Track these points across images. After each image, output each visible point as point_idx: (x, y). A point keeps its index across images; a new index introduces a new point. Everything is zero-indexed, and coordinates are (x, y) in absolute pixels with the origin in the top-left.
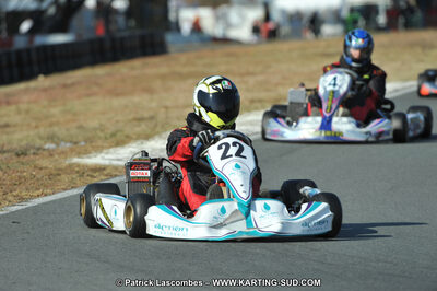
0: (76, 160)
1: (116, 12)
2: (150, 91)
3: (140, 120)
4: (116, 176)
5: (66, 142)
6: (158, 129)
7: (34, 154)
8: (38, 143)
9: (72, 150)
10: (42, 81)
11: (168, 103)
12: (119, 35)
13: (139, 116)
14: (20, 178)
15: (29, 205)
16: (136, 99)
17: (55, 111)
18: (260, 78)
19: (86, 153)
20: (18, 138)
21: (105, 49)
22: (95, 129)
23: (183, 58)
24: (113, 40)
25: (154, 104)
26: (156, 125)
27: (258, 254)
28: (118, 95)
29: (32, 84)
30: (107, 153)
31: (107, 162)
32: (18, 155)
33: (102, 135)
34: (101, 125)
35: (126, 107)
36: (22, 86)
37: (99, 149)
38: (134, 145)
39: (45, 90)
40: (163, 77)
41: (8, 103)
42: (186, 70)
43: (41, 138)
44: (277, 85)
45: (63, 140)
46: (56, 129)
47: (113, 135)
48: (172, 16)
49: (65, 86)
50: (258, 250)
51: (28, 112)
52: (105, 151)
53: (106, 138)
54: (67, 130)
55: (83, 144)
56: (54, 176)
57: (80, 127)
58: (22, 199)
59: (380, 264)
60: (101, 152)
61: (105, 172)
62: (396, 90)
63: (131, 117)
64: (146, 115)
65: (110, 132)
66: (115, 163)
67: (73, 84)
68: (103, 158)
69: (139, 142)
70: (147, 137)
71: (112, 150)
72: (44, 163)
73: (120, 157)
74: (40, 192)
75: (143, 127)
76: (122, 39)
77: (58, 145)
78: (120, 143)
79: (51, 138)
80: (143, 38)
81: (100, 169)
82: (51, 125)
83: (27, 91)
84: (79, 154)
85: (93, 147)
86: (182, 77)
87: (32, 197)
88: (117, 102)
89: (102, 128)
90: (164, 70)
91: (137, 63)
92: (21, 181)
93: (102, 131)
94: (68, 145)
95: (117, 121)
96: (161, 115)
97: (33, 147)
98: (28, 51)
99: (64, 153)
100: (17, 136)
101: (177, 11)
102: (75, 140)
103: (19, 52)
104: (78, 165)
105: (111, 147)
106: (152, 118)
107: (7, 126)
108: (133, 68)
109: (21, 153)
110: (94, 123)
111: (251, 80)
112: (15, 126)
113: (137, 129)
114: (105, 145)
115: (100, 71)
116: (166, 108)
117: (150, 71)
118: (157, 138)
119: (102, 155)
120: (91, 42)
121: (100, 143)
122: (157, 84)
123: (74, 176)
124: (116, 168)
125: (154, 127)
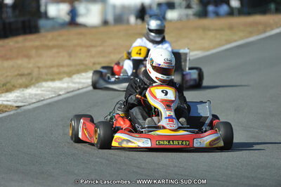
2: (28, 57)
3: (22, 75)
4: (6, 111)
6: (33, 81)
11: (40, 65)
12: (7, 21)
13: (20, 73)
16: (19, 62)
18: (100, 49)
23: (50, 36)
24: (4, 24)
25: (30, 66)
26: (32, 80)
27: (97, 162)
28: (7, 59)
35: (13, 67)
38: (18, 91)
40: (37, 48)
42: (51, 43)
44: (110, 53)
47: (4, 85)
48: (42, 9)
50: (98, 159)
63: (16, 73)
64: (26, 72)
65: (2, 83)
66: (5, 103)
69: (21, 89)
70: (26, 86)
71: (3, 95)
73: (8, 99)
75: (24, 80)
76: (10, 24)
78: (9, 91)
80: (24, 22)
86: (48, 48)
88: (7, 64)
90: (37, 43)
91: (20, 39)
95: (7, 76)
96: (35, 73)
101: (46, 6)
105: (3, 93)
106: (29, 74)
108: (17, 42)
111: (94, 50)
113: (20, 81)
116: (39, 68)
117: (28, 44)
118: (32, 87)
122: (33, 52)
124: (6, 106)
125: (31, 79)
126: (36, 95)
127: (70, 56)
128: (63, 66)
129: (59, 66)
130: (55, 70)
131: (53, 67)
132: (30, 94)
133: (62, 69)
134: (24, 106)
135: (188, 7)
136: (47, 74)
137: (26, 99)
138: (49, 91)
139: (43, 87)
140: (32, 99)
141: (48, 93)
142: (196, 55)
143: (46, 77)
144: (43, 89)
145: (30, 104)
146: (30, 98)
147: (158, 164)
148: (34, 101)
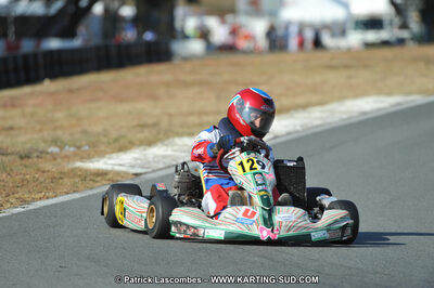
0: (79, 164)
1: (123, 19)
2: (154, 98)
3: (143, 126)
4: (117, 181)
5: (70, 146)
6: (161, 136)
7: (38, 157)
8: (42, 146)
9: (75, 154)
10: (48, 85)
11: (172, 111)
13: (142, 122)
14: (23, 180)
15: (31, 207)
16: (140, 105)
17: (60, 115)
19: (88, 157)
20: (22, 141)
21: (111, 56)
22: (98, 134)
23: (188, 66)
25: (157, 111)
26: (159, 133)
28: (122, 100)
29: (38, 88)
30: (109, 159)
31: (109, 168)
32: (21, 158)
33: (104, 140)
34: (105, 130)
35: (130, 113)
36: (27, 89)
37: (102, 154)
38: (137, 151)
39: (51, 94)
40: (168, 85)
41: (13, 106)
42: (189, 78)
43: (45, 142)
45: (66, 144)
46: (59, 133)
47: (116, 140)
48: (178, 24)
49: (70, 91)
51: (32, 115)
52: (108, 156)
53: (109, 144)
54: (71, 134)
55: (87, 148)
56: (57, 179)
57: (84, 132)
58: (24, 202)
59: (378, 276)
60: (104, 157)
61: (108, 177)
62: (399, 104)
63: (135, 123)
64: (150, 121)
65: (114, 134)
66: (117, 168)
67: (79, 90)
68: (106, 163)
69: (142, 148)
70: (150, 143)
71: (114, 155)
72: (48, 166)
73: (122, 162)
74: (41, 195)
75: (146, 134)
77: (62, 148)
78: (123, 149)
79: (55, 142)
80: (148, 45)
81: (102, 174)
82: (55, 129)
83: (32, 94)
84: (82, 159)
85: (96, 152)
86: (186, 85)
87: (34, 200)
88: (121, 108)
89: (105, 133)
90: (168, 77)
91: (142, 70)
92: (24, 183)
93: (105, 136)
94: (72, 149)
95: (121, 127)
96: (164, 123)
97: (37, 150)
98: (35, 55)
99: (67, 158)
100: (22, 139)
101: (183, 20)
102: (78, 144)
103: (26, 57)
104: (80, 169)
105: (113, 152)
106: (155, 125)
107: (11, 128)
108: (138, 75)
109: (25, 156)
110: (98, 128)
112: (20, 128)
113: (140, 136)
114: (108, 150)
115: (106, 77)
116: (170, 115)
117: (154, 78)
118: (159, 145)
119: (105, 159)
120: (98, 48)
121: (102, 148)
122: (162, 91)
123: (77, 180)
124: (118, 173)
125: (157, 133)
126: (164, 157)
127: (218, 98)
128: (207, 113)
129: (201, 113)
130: (194, 119)
131: (191, 114)
132: (156, 156)
133: (205, 119)
134: (146, 173)
135: (404, 26)
136: (182, 126)
137: (149, 162)
138: (184, 151)
139: (176, 145)
140: (158, 162)
141: (183, 154)
142: (413, 101)
143: (180, 130)
144: (175, 148)
145: (154, 171)
146: (154, 162)
147: (350, 268)
148: (161, 166)
